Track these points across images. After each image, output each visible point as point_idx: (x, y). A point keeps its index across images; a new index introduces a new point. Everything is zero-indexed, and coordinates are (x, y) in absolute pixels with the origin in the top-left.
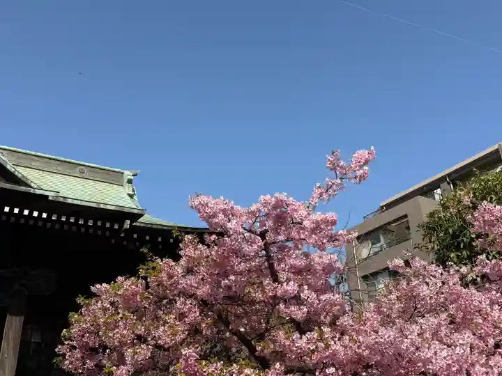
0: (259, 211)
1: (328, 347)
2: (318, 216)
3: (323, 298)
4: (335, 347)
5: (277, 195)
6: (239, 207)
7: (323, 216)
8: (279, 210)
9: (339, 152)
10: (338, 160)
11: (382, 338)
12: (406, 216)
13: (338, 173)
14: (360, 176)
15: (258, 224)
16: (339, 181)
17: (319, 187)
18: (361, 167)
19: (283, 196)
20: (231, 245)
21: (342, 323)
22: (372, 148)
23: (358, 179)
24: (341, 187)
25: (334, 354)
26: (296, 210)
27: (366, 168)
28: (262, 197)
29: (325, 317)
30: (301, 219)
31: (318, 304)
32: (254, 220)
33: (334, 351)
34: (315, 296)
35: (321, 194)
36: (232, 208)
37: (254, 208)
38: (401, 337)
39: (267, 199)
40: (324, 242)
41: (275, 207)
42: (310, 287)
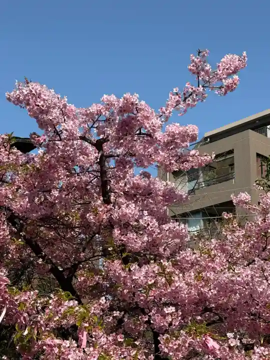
0: (99, 113)
1: (170, 282)
2: (175, 128)
3: (166, 227)
4: (179, 284)
5: (127, 95)
6: (73, 107)
7: (181, 129)
8: (126, 115)
9: (206, 52)
10: (204, 62)
11: (239, 276)
12: (231, 152)
13: (200, 79)
14: (228, 86)
15: (95, 131)
16: (201, 89)
17: (177, 94)
18: (229, 75)
19: (135, 98)
20: (63, 151)
21: (183, 258)
22: (245, 54)
23: (223, 90)
24: (202, 97)
25: (177, 291)
26: (147, 118)
27: (236, 77)
28: (105, 96)
29: (165, 250)
30: (154, 130)
31: (159, 234)
32: (90, 124)
33: (177, 287)
34: (157, 224)
35: (178, 103)
36: (65, 106)
37: (94, 108)
38: (260, 277)
39: (112, 99)
40: (173, 162)
41: (122, 111)
42: (151, 213)
